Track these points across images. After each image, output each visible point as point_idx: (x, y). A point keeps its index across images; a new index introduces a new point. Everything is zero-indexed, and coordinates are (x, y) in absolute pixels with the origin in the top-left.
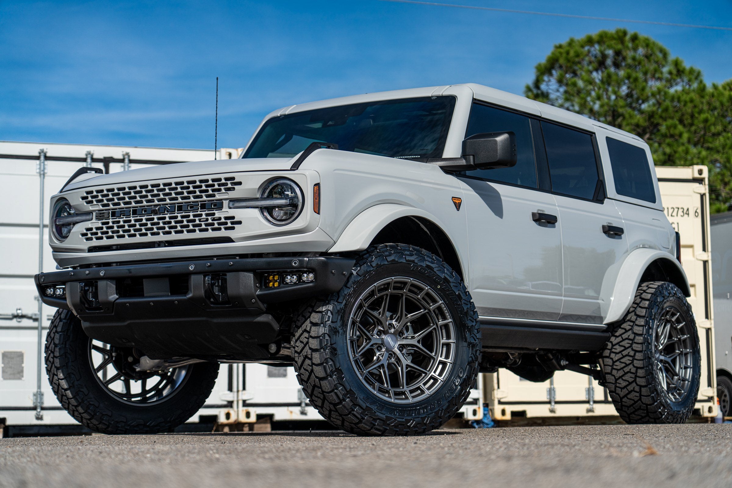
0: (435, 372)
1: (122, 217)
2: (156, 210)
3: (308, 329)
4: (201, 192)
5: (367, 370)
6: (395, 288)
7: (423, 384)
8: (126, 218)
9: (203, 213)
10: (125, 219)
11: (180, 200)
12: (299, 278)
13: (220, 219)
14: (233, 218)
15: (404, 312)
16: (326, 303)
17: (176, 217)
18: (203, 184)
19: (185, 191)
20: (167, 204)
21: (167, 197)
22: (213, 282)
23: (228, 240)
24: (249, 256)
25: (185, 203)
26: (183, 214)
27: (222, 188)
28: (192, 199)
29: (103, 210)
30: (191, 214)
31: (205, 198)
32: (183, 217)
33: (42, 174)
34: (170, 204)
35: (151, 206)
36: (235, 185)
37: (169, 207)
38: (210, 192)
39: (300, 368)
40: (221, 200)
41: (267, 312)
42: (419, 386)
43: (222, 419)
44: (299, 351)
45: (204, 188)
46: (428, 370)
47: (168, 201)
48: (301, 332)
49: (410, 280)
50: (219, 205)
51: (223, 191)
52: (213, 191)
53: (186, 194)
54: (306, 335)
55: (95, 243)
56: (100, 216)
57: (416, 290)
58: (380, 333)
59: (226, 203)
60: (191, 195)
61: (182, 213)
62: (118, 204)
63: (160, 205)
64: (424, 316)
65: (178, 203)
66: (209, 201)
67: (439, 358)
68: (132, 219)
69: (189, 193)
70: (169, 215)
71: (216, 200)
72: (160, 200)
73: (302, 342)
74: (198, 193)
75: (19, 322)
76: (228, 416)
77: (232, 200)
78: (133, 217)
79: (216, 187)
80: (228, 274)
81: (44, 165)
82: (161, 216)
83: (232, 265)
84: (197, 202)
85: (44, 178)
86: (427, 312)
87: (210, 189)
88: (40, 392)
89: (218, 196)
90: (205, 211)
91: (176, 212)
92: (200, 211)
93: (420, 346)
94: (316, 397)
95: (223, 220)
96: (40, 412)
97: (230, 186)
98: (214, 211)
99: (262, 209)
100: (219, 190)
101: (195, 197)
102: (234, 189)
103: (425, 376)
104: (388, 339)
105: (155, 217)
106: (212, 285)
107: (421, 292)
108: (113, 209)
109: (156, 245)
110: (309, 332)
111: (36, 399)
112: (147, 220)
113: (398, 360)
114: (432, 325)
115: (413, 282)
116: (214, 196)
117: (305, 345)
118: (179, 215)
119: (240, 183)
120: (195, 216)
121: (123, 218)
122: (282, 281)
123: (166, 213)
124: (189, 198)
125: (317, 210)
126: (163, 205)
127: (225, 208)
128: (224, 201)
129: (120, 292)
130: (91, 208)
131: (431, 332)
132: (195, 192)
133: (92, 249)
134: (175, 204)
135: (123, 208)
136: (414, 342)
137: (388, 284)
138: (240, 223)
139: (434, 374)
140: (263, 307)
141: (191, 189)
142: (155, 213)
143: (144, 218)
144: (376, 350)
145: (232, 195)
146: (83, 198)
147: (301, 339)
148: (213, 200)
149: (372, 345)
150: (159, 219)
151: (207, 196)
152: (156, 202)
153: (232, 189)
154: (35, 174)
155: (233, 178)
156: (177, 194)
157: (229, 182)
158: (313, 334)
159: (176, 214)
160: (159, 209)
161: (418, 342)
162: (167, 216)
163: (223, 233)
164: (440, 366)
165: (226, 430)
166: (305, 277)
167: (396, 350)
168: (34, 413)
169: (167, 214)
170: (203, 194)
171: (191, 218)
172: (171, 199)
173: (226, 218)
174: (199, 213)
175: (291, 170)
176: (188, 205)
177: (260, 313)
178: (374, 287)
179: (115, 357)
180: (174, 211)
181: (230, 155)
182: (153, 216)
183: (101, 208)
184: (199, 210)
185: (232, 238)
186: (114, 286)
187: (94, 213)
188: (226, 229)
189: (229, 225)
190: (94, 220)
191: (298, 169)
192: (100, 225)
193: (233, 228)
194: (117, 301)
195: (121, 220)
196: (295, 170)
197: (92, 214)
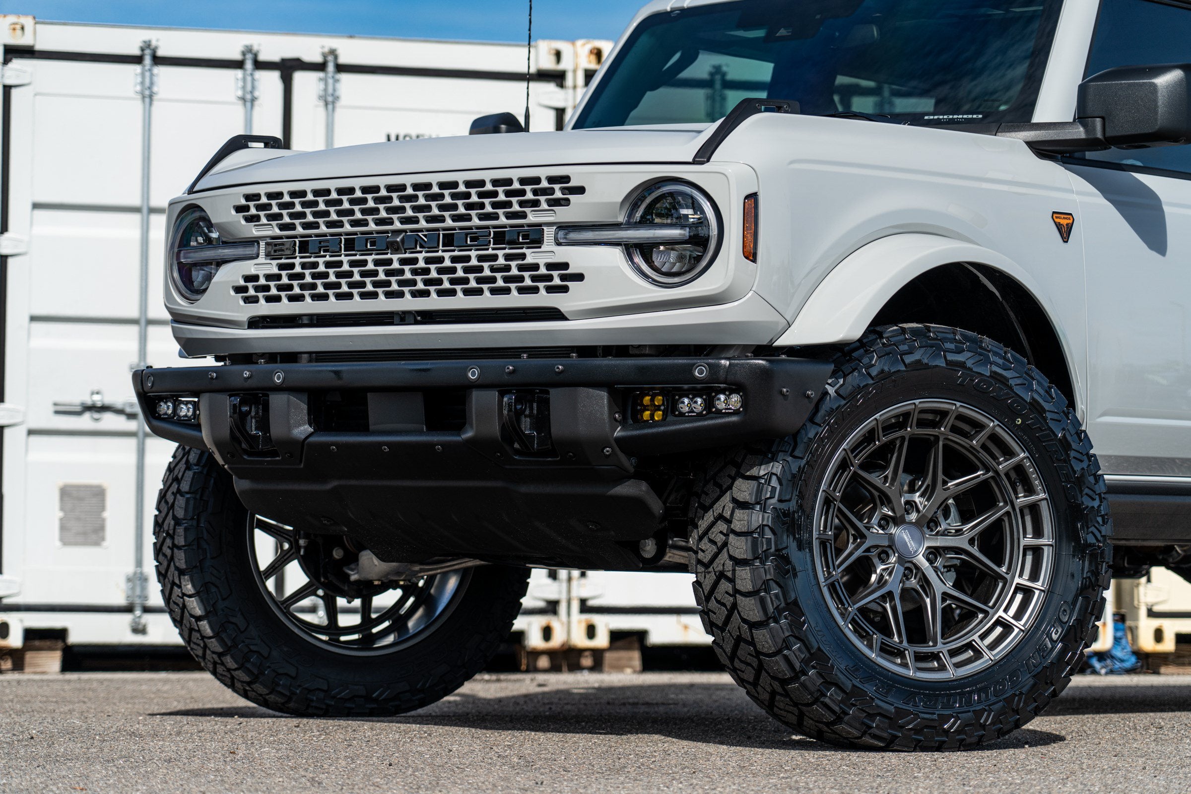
0: (1006, 610)
1: (322, 253)
2: (397, 242)
3: (727, 514)
4: (495, 205)
5: (856, 606)
6: (921, 424)
7: (979, 636)
8: (331, 256)
9: (500, 253)
10: (328, 258)
11: (449, 223)
12: (709, 404)
13: (536, 267)
14: (565, 266)
15: (941, 476)
16: (767, 457)
17: (441, 260)
18: (500, 190)
19: (460, 203)
20: (421, 230)
21: (420, 215)
22: (519, 407)
23: (555, 314)
24: (600, 351)
25: (461, 228)
26: (456, 253)
27: (542, 199)
28: (476, 221)
29: (280, 238)
30: (473, 254)
31: (503, 220)
32: (454, 260)
33: (148, 96)
34: (428, 230)
35: (387, 232)
36: (571, 194)
37: (425, 236)
38: (516, 208)
39: (708, 599)
40: (540, 225)
41: (638, 475)
42: (971, 642)
43: (535, 640)
44: (706, 560)
45: (502, 197)
46: (991, 604)
47: (423, 224)
48: (712, 519)
49: (956, 407)
50: (534, 237)
51: (544, 206)
52: (522, 204)
53: (462, 210)
54: (722, 526)
55: (264, 308)
56: (275, 249)
57: (966, 427)
58: (885, 521)
59: (549, 233)
60: (473, 213)
61: (454, 251)
62: (316, 226)
63: (405, 231)
64: (984, 485)
65: (444, 229)
66: (512, 226)
67: (1017, 580)
68: (345, 259)
69: (469, 207)
70: (424, 254)
71: (529, 225)
72: (405, 221)
73: (712, 541)
74: (489, 209)
75: (97, 420)
76: (547, 633)
77: (563, 227)
78: (346, 255)
79: (530, 196)
80: (553, 392)
81: (152, 75)
82: (407, 255)
83: (562, 372)
84: (487, 227)
85: (151, 104)
86: (992, 477)
87: (514, 200)
88: (141, 573)
89: (533, 217)
90: (504, 249)
91: (441, 247)
92: (494, 249)
93: (975, 551)
94: (741, 661)
95: (543, 271)
96: (140, 617)
97: (558, 194)
98: (524, 250)
99: (630, 248)
100: (535, 204)
101: (482, 217)
102: (567, 202)
103: (985, 618)
104: (902, 535)
105: (395, 257)
106: (519, 414)
107: (978, 433)
108: (302, 236)
109: (397, 319)
110: (729, 521)
111: (133, 589)
112: (377, 263)
113: (925, 582)
114: (1001, 504)
115: (961, 410)
116: (524, 216)
117: (720, 550)
118: (447, 255)
119: (581, 190)
120: (481, 258)
121: (325, 256)
122: (671, 408)
123: (418, 249)
124: (468, 218)
125: (751, 255)
126: (412, 231)
127: (548, 244)
128: (545, 228)
129: (317, 418)
130: (255, 232)
131: (1000, 520)
132: (482, 206)
133: (255, 323)
134: (437, 230)
135: (325, 235)
136: (962, 542)
137: (906, 415)
138: (579, 277)
139: (1004, 615)
140: (629, 464)
141: (474, 198)
142: (396, 248)
143: (370, 258)
144: (876, 560)
145: (563, 214)
146: (239, 209)
147: (711, 535)
148: (522, 226)
149: (868, 550)
150: (403, 262)
151: (509, 216)
152: (398, 225)
153: (563, 202)
154: (132, 94)
155: (566, 179)
156: (442, 208)
157: (557, 187)
158: (737, 526)
159: (440, 254)
160: (403, 240)
161: (971, 542)
162: (421, 256)
163: (543, 299)
164: (1019, 597)
165: (543, 662)
166: (721, 401)
167: (921, 560)
168: (127, 618)
169: (421, 252)
170: (500, 212)
171: (474, 262)
172: (429, 220)
173: (550, 266)
174: (490, 252)
175: (694, 162)
176: (467, 235)
177: (622, 477)
178: (875, 422)
179: (306, 548)
180: (436, 245)
181: (558, 55)
182: (389, 256)
183: (277, 232)
184: (492, 246)
185: (562, 310)
186: (305, 407)
187: (262, 244)
188: (550, 290)
189: (557, 281)
190: (262, 259)
191: (708, 161)
192: (275, 270)
193: (564, 289)
194: (311, 439)
195: (321, 261)
196: (702, 163)
197: (258, 244)
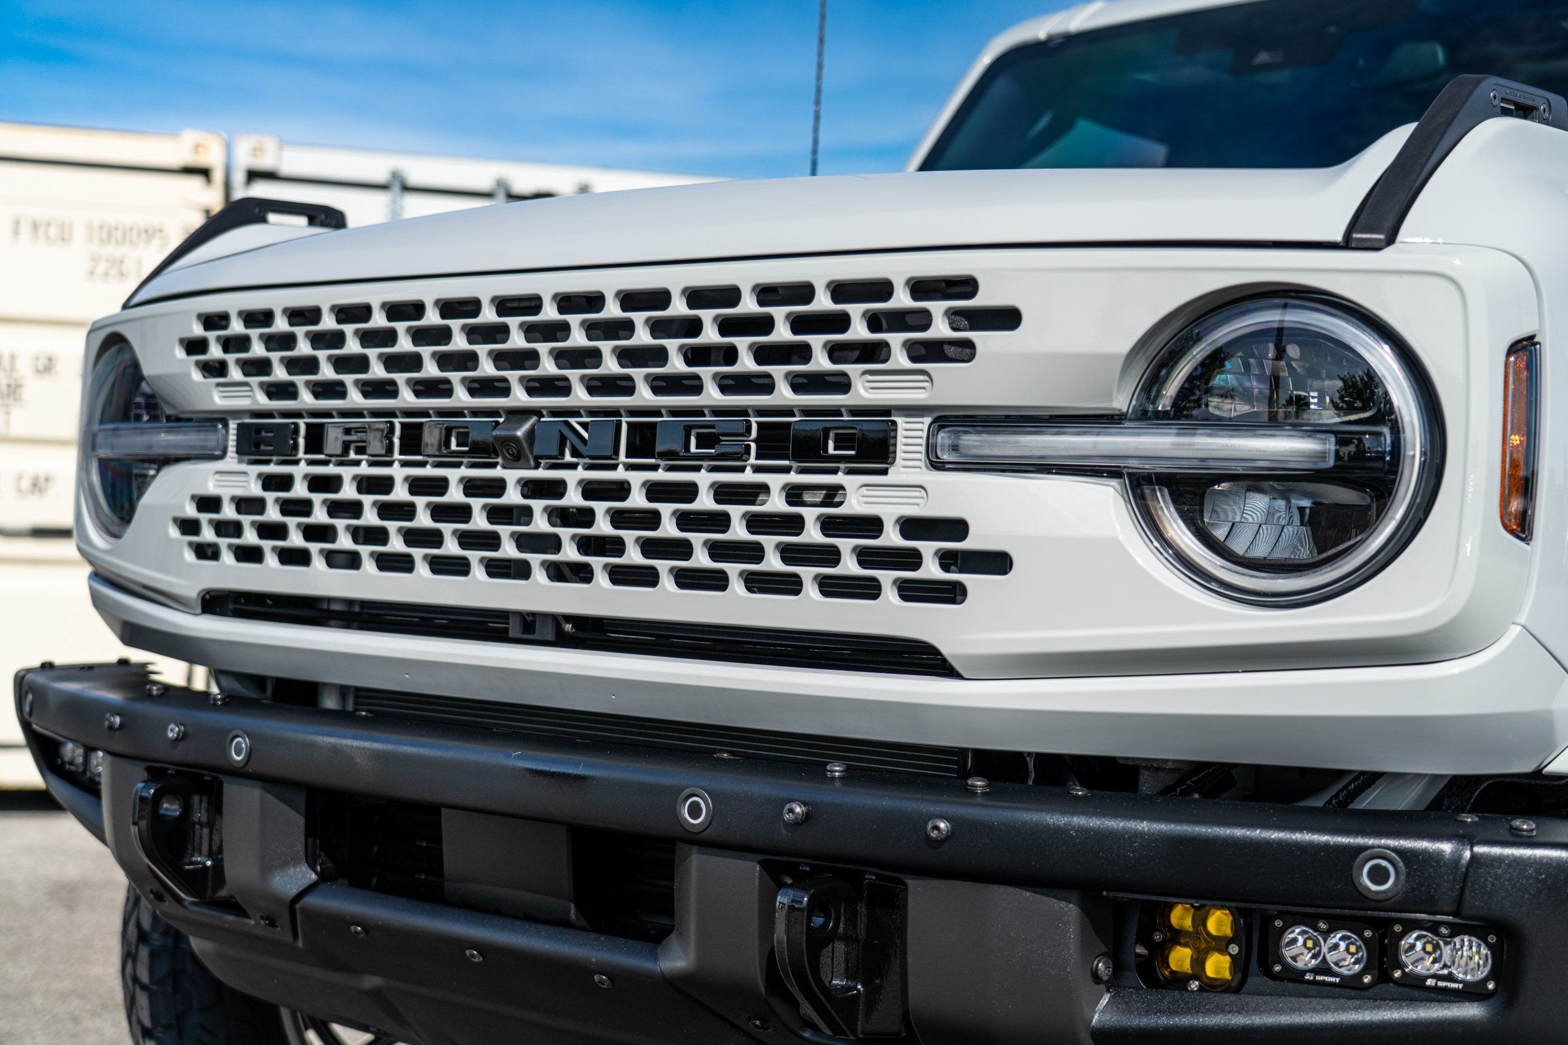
1: (352, 456)
2: (516, 439)
4: (764, 354)
8: (372, 464)
9: (775, 482)
10: (364, 469)
11: (644, 396)
13: (872, 525)
14: (957, 528)
17: (621, 490)
18: (779, 313)
19: (672, 345)
20: (575, 412)
23: (922, 660)
25: (675, 412)
26: (661, 475)
27: (896, 340)
28: (712, 395)
29: (269, 414)
30: (704, 479)
31: (784, 395)
32: (656, 491)
34: (593, 412)
35: (493, 412)
36: (973, 328)
37: (584, 425)
38: (821, 362)
40: (886, 411)
45: (782, 333)
47: (580, 396)
50: (868, 443)
51: (900, 359)
52: (836, 352)
53: (677, 365)
56: (256, 440)
59: (911, 433)
60: (706, 373)
61: (654, 468)
62: (340, 391)
63: (537, 412)
65: (633, 412)
66: (807, 411)
68: (398, 473)
69: (697, 356)
70: (581, 473)
71: (855, 411)
72: (539, 386)
74: (747, 363)
77: (953, 419)
78: (405, 464)
79: (859, 331)
82: (542, 473)
84: (742, 412)
87: (817, 341)
89: (866, 390)
90: (786, 470)
91: (622, 457)
92: (757, 469)
95: (892, 537)
97: (940, 329)
98: (839, 478)
99: (1142, 485)
100: (872, 353)
101: (728, 385)
102: (966, 351)
105: (512, 476)
109: (515, 629)
112: (472, 487)
116: (842, 384)
118: (637, 479)
119: (1008, 318)
120: (723, 493)
121: (357, 463)
123: (568, 458)
124: (693, 386)
126: (555, 412)
127: (908, 464)
128: (900, 421)
130: (219, 400)
132: (731, 355)
134: (614, 412)
135: (358, 413)
138: (997, 562)
141: (710, 335)
142: (516, 456)
143: (453, 475)
145: (953, 385)
146: (190, 347)
148: (835, 411)
150: (533, 489)
151: (800, 384)
152: (520, 397)
153: (950, 351)
155: (966, 286)
156: (628, 356)
157: (937, 308)
159: (620, 474)
160: (531, 434)
162: (573, 478)
169: (573, 466)
170: (778, 372)
171: (705, 502)
172: (597, 386)
173: (913, 527)
174: (748, 476)
175: (1347, 244)
176: (688, 429)
180: (609, 452)
182: (498, 472)
183: (262, 401)
184: (752, 460)
185: (945, 650)
186: (299, 821)
187: (233, 425)
188: (911, 591)
189: (931, 570)
190: (231, 462)
191: (1391, 240)
192: (255, 489)
193: (953, 594)
194: (310, 900)
195: (347, 473)
196: (1375, 247)
197: (226, 425)
